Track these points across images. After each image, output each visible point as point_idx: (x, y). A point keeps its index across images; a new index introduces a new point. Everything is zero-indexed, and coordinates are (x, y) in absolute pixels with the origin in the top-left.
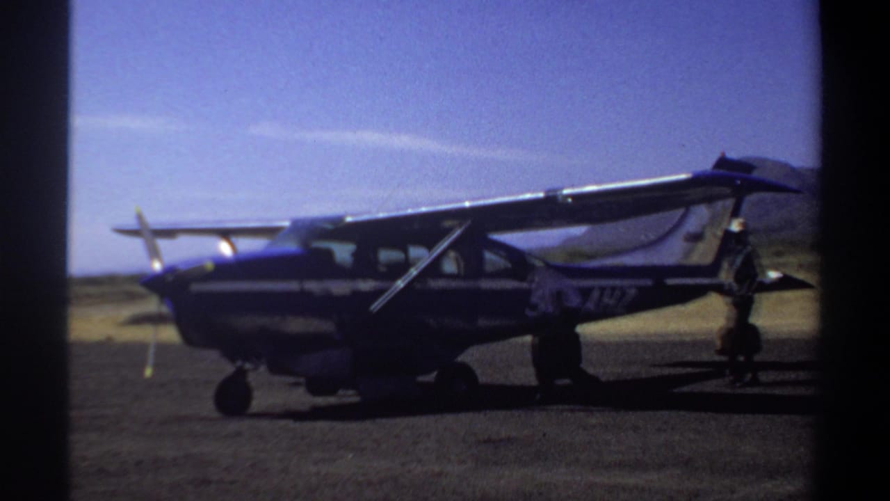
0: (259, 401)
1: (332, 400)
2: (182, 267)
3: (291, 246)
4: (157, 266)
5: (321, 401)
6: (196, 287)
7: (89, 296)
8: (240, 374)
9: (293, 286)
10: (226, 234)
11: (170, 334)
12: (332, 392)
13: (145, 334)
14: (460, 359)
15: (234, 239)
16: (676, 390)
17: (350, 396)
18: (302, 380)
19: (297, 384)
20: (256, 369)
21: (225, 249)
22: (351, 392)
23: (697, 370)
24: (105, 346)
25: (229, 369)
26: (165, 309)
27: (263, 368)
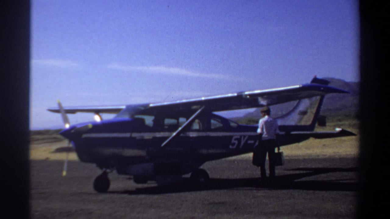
0: (113, 186)
1: (145, 185)
2: (78, 127)
3: (126, 117)
4: (67, 126)
5: (140, 186)
6: (84, 136)
7: (38, 140)
8: (105, 174)
9: (128, 135)
10: (97, 112)
11: (73, 156)
12: (145, 182)
13: (63, 156)
14: (202, 167)
15: (101, 114)
16: (296, 181)
17: (152, 183)
18: (132, 177)
19: (130, 179)
20: (111, 172)
21: (97, 119)
22: (154, 182)
23: (305, 172)
24: (46, 162)
25: (99, 172)
26: (71, 145)
27: (115, 172)
